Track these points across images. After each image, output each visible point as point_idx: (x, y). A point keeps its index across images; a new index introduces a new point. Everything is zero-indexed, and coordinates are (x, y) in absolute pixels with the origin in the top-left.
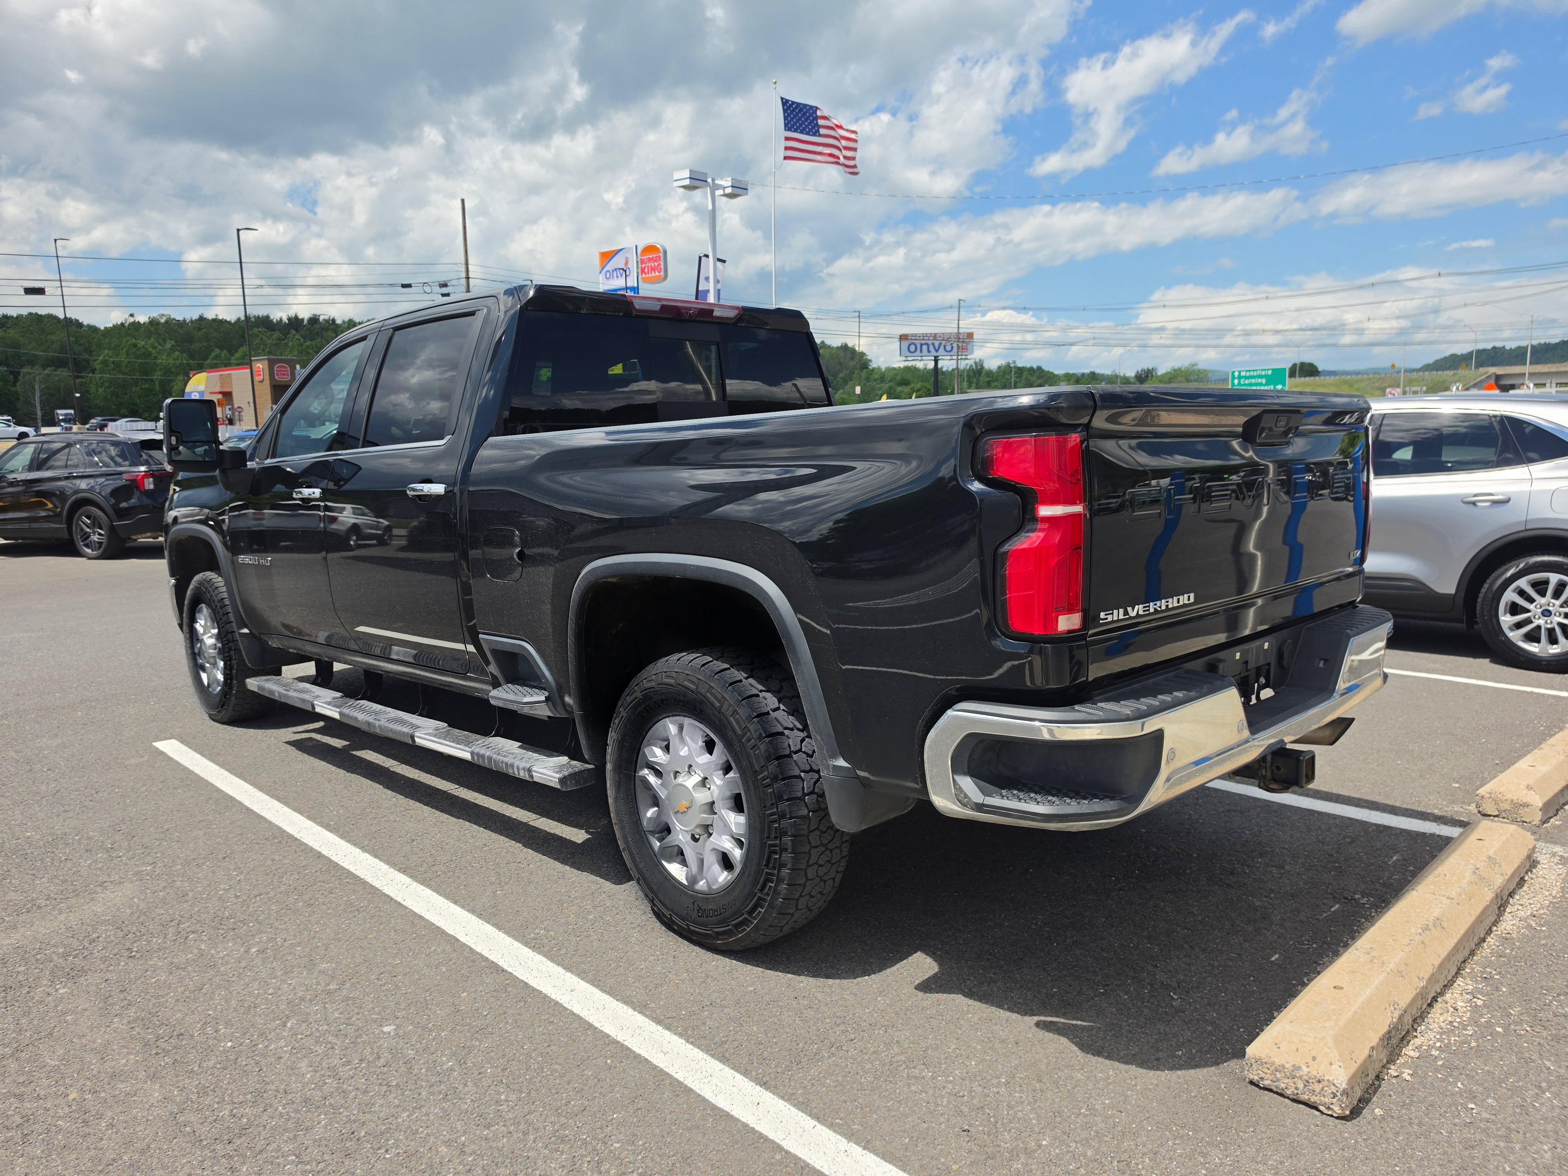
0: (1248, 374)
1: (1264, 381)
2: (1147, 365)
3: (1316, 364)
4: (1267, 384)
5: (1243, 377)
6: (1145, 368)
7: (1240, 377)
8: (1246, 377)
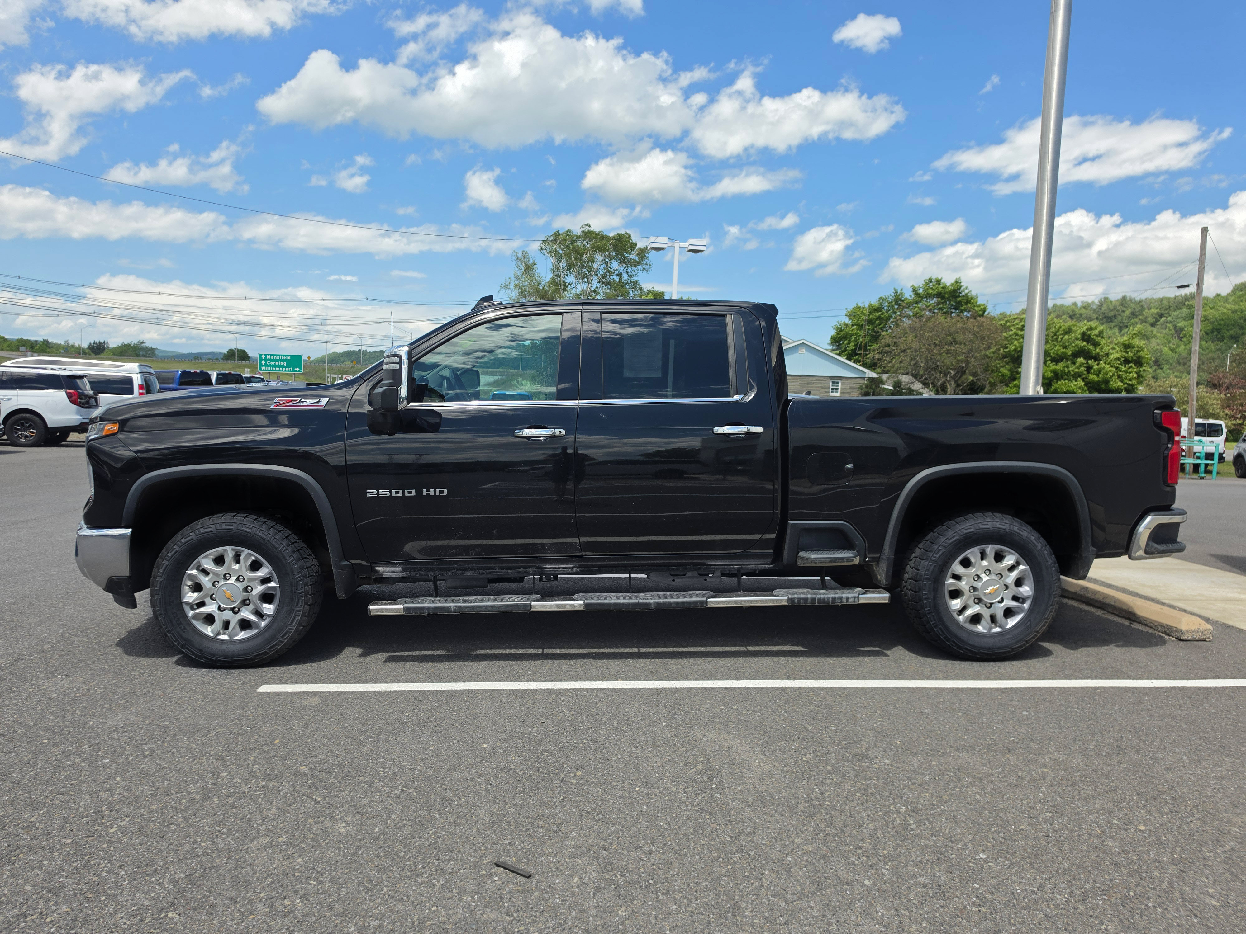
0: (272, 357)
1: (285, 364)
2: (99, 339)
3: (247, 351)
4: (287, 367)
5: (269, 360)
6: (97, 341)
7: (266, 360)
8: (271, 360)
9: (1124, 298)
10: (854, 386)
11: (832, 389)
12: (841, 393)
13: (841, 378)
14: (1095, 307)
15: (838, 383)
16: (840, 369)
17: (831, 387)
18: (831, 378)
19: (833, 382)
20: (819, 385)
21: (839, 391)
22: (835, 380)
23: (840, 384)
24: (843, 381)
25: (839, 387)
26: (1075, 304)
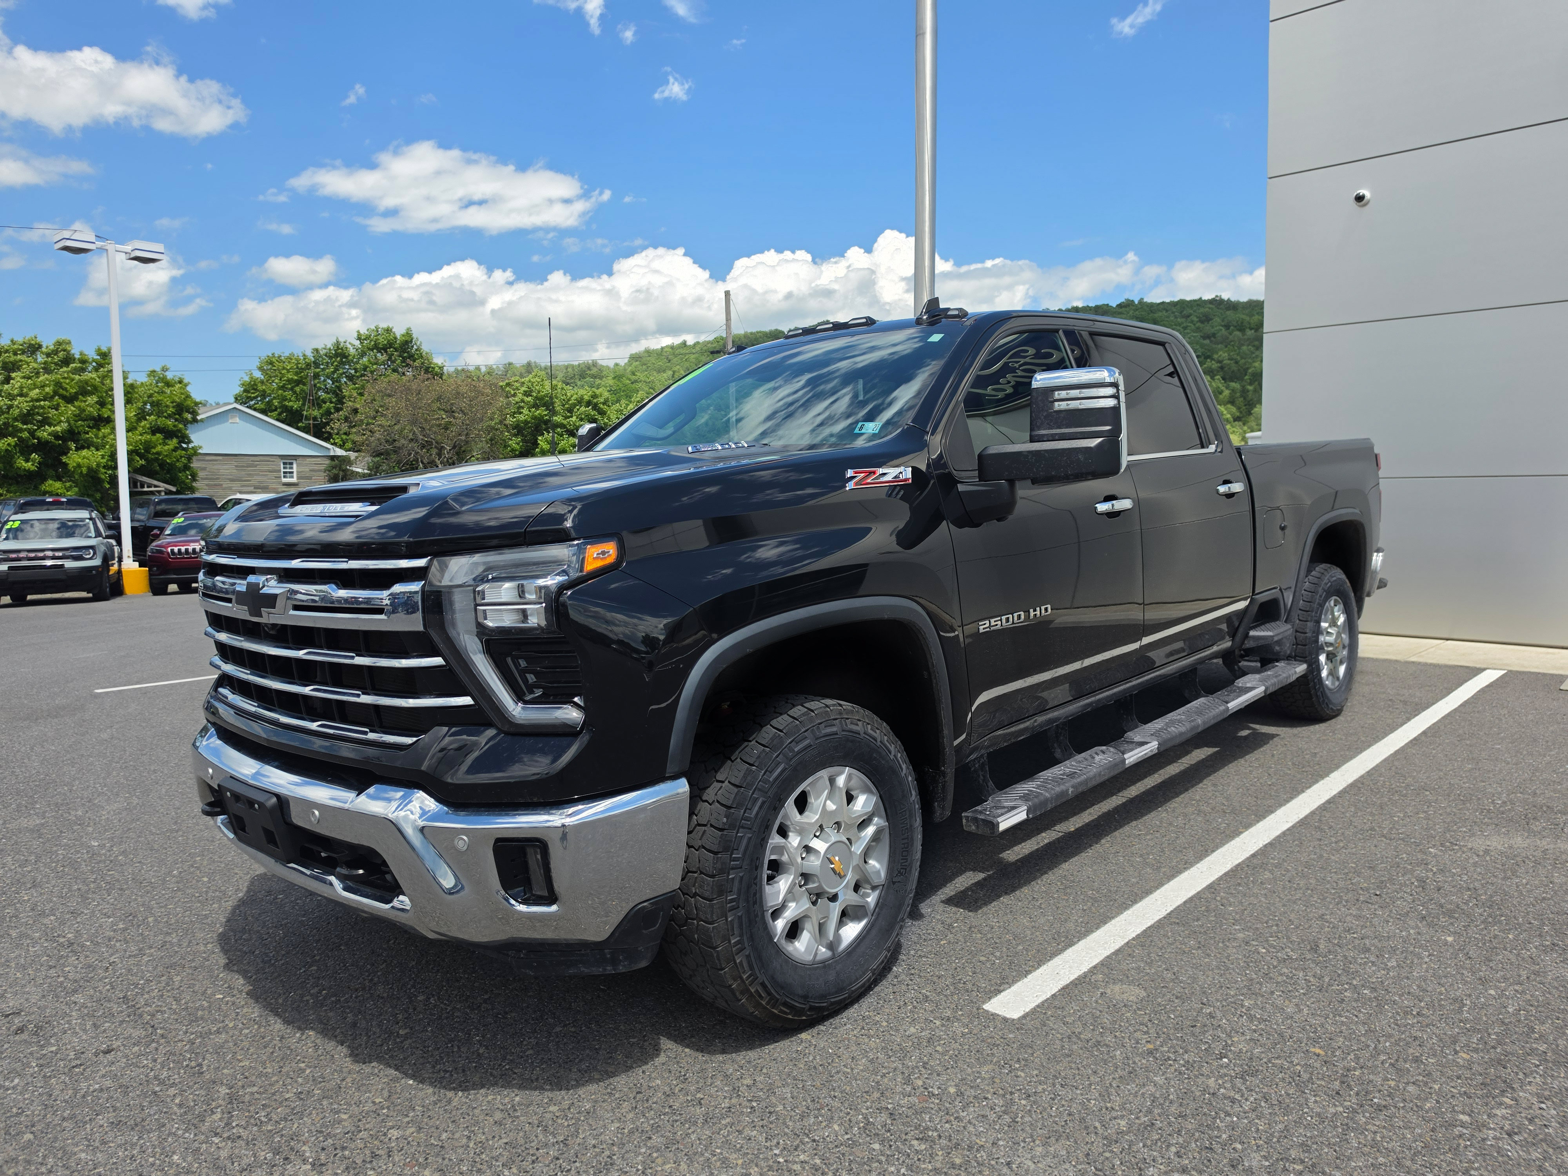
9: (529, 364)
10: (316, 467)
11: (284, 473)
12: (298, 478)
13: (295, 457)
14: (500, 373)
15: (291, 464)
16: (293, 445)
17: (283, 470)
18: (282, 457)
19: (284, 464)
20: (266, 468)
21: (295, 475)
22: (288, 460)
23: (295, 466)
24: (300, 460)
25: (295, 470)
26: (478, 368)
